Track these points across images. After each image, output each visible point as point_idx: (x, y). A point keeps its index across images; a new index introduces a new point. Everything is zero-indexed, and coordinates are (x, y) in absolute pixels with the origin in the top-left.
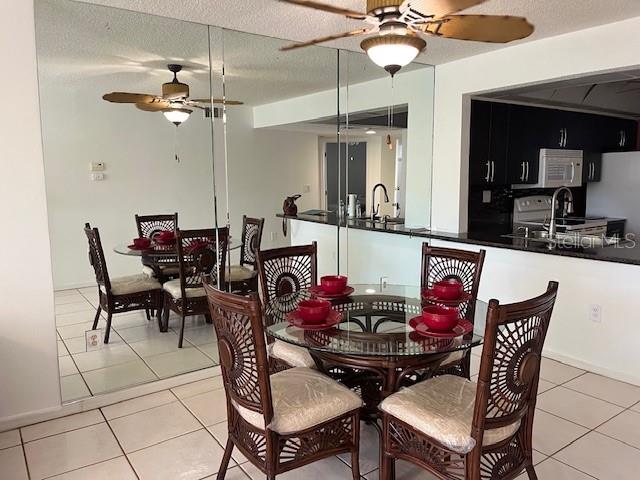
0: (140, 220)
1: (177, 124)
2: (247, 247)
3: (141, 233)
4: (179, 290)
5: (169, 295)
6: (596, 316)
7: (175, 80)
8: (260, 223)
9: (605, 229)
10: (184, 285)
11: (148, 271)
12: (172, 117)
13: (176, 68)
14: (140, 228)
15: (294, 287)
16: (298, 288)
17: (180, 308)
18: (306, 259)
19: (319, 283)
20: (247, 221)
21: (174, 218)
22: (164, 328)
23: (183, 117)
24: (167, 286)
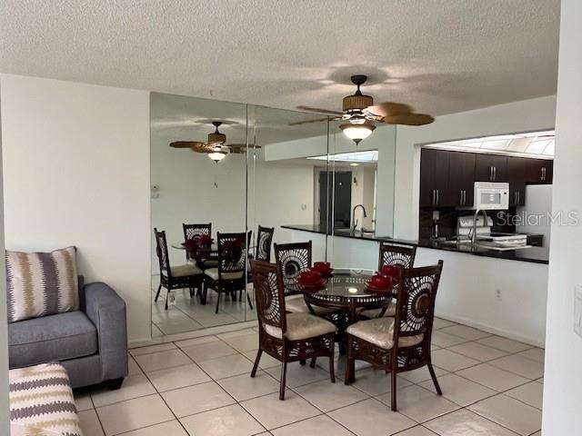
0: (186, 227)
1: (216, 161)
2: (261, 247)
3: (186, 237)
4: (217, 275)
5: (209, 278)
6: (498, 296)
7: (217, 132)
8: (271, 231)
9: (525, 241)
10: (220, 271)
11: (191, 263)
12: (213, 156)
13: (217, 124)
14: (185, 233)
15: (297, 269)
16: (299, 269)
17: (217, 287)
18: (305, 252)
19: (313, 266)
20: (261, 229)
21: (209, 226)
22: (203, 302)
23: (220, 157)
24: (208, 272)
